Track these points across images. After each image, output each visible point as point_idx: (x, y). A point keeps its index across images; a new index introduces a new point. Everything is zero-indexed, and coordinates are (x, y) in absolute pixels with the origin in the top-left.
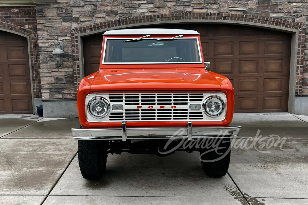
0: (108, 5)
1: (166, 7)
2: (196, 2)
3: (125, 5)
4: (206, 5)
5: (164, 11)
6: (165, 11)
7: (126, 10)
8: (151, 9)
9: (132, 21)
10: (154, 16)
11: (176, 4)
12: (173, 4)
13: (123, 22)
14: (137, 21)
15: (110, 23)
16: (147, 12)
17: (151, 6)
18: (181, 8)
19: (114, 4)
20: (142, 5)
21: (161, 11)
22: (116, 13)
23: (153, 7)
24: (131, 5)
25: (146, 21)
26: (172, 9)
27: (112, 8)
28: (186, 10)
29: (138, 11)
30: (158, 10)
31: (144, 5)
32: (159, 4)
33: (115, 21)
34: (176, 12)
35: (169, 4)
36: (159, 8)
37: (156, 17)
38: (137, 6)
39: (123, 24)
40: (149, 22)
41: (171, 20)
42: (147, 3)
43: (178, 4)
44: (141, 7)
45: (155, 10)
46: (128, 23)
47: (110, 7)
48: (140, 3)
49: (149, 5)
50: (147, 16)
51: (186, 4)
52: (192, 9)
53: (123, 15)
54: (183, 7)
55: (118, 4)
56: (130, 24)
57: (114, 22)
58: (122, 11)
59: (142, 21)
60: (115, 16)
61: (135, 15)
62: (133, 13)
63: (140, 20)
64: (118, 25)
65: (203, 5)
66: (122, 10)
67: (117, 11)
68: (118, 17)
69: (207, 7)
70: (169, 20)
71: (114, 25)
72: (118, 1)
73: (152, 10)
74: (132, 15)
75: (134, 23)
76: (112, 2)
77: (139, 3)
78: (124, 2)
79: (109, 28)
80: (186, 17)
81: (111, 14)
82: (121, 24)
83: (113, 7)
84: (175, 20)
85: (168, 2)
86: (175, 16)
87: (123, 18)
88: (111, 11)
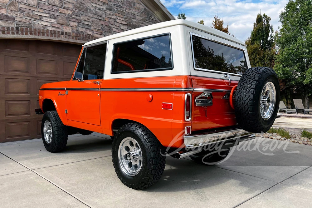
0: (3, 8)
1: (69, 26)
2: (96, 28)
3: (25, 13)
4: (103, 32)
5: (66, 29)
6: (68, 29)
7: (25, 20)
8: (54, 24)
9: (33, 32)
10: (59, 32)
11: (78, 25)
12: (76, 24)
13: (22, 31)
14: (39, 33)
15: (6, 29)
16: (49, 26)
17: (54, 21)
18: (83, 30)
19: (10, 9)
20: (44, 18)
21: (65, 29)
22: (13, 19)
23: (56, 22)
24: (32, 14)
25: (49, 36)
26: (74, 29)
27: (7, 12)
28: (87, 32)
29: (39, 23)
30: (61, 27)
31: (46, 19)
32: (62, 20)
33: (13, 28)
34: (78, 32)
35: (72, 24)
36: (62, 24)
37: (60, 33)
38: (39, 18)
39: (22, 34)
40: (52, 37)
41: (75, 39)
42: (50, 17)
43: (80, 26)
44: (43, 20)
45: (58, 26)
46: (29, 34)
47: (5, 11)
48: (42, 15)
49: (52, 20)
50: (51, 31)
51: (87, 27)
52: (92, 33)
53: (22, 23)
54: (84, 29)
55: (15, 9)
56: (30, 35)
57: (11, 29)
58: (20, 19)
59: (45, 35)
60: (11, 23)
61: (36, 27)
62: (33, 24)
63: (42, 33)
64: (15, 33)
65: (101, 31)
66: (21, 17)
67: (14, 17)
68: (15, 25)
69: (104, 34)
70: (72, 39)
71: (11, 33)
72: (15, 7)
73: (55, 26)
74: (32, 26)
75: (35, 34)
76: (7, 5)
77: (40, 15)
78: (23, 10)
79: (3, 35)
80: (88, 39)
81: (6, 19)
82: (20, 33)
83: (9, 12)
84: (79, 40)
85: (71, 21)
86: (78, 36)
87: (22, 27)
88: (6, 16)
